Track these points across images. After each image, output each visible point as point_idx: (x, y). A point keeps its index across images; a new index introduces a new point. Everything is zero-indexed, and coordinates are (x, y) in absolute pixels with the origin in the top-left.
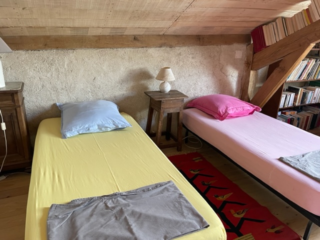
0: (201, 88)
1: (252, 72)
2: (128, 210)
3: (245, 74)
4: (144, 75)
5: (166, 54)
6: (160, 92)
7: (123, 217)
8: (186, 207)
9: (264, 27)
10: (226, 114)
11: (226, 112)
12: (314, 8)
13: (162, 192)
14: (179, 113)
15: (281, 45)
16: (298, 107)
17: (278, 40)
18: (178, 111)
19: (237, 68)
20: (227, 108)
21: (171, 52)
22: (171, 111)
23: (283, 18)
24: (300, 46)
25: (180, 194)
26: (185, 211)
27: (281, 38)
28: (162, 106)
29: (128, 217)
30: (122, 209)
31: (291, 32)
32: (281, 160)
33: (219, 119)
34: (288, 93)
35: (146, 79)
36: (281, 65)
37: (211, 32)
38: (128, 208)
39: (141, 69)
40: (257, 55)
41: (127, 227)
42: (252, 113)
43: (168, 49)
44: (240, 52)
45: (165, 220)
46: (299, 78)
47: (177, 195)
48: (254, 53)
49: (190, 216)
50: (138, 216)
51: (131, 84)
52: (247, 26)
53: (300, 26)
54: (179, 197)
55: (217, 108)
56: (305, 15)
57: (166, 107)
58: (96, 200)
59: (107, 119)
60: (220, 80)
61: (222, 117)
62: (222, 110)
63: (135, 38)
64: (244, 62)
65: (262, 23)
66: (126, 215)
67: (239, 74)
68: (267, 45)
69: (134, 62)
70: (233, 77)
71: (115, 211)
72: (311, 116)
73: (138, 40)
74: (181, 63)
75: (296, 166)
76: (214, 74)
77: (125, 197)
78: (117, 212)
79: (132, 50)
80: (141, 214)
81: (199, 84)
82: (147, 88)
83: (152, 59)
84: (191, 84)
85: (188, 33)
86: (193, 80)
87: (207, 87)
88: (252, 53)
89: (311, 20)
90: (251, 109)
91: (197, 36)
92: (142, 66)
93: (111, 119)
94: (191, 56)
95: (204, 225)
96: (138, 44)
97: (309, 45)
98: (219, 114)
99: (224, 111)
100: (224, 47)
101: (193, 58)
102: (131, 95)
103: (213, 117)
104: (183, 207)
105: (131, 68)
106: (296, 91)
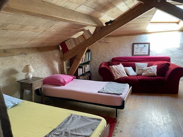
0: (44, 73)
1: (64, 62)
2: (68, 131)
3: (61, 63)
4: (13, 72)
5: (23, 58)
6: (26, 79)
7: (70, 134)
8: (88, 119)
9: (65, 42)
10: (65, 82)
11: (64, 81)
12: (85, 34)
13: (73, 119)
14: (41, 88)
15: (75, 49)
16: (84, 74)
17: (73, 47)
18: (41, 87)
19: (57, 61)
20: (64, 80)
21: (26, 57)
22: (38, 88)
23: (73, 38)
24: (83, 49)
25: (81, 116)
26: (90, 120)
27: (74, 46)
28: (33, 86)
29: (71, 133)
30: (65, 132)
31: (78, 44)
32: (99, 92)
33: (63, 85)
34: (80, 69)
35: (14, 74)
36: (77, 57)
37: (44, 45)
38: (68, 130)
39: (10, 69)
40: (65, 54)
41: (76, 136)
42: (72, 80)
43: (24, 55)
44: (57, 54)
45: (86, 126)
46: (82, 62)
47: (80, 117)
48: (63, 53)
49: (92, 120)
50: (74, 131)
51: (6, 78)
52: (59, 42)
53: (81, 41)
54: (82, 117)
55: (59, 81)
56: (82, 37)
57: (35, 86)
58: (49, 136)
59: (7, 101)
60: (52, 68)
61: (64, 84)
62: (62, 81)
63: (5, 51)
64: (59, 58)
65: (64, 41)
66: (69, 132)
67: (59, 64)
68: (69, 50)
69: (5, 65)
70: (56, 65)
71: (63, 134)
72: (88, 77)
73: (7, 52)
74: (32, 62)
75: (105, 92)
76: (48, 65)
77: (60, 128)
78: (65, 134)
79: (3, 58)
80: (75, 129)
81: (43, 71)
82: (15, 79)
83: (16, 62)
84: (39, 72)
85: (33, 46)
86: (40, 70)
87: (47, 72)
88: (62, 53)
89: (85, 39)
90: (72, 78)
91: (37, 47)
92: (11, 67)
93: (10, 101)
94: (37, 58)
95: (100, 120)
96: (7, 54)
97: (86, 48)
98: (62, 83)
99: (63, 81)
100: (50, 52)
101: (38, 59)
102: (6, 86)
103: (59, 86)
104: (87, 119)
105: (4, 69)
106: (82, 67)
